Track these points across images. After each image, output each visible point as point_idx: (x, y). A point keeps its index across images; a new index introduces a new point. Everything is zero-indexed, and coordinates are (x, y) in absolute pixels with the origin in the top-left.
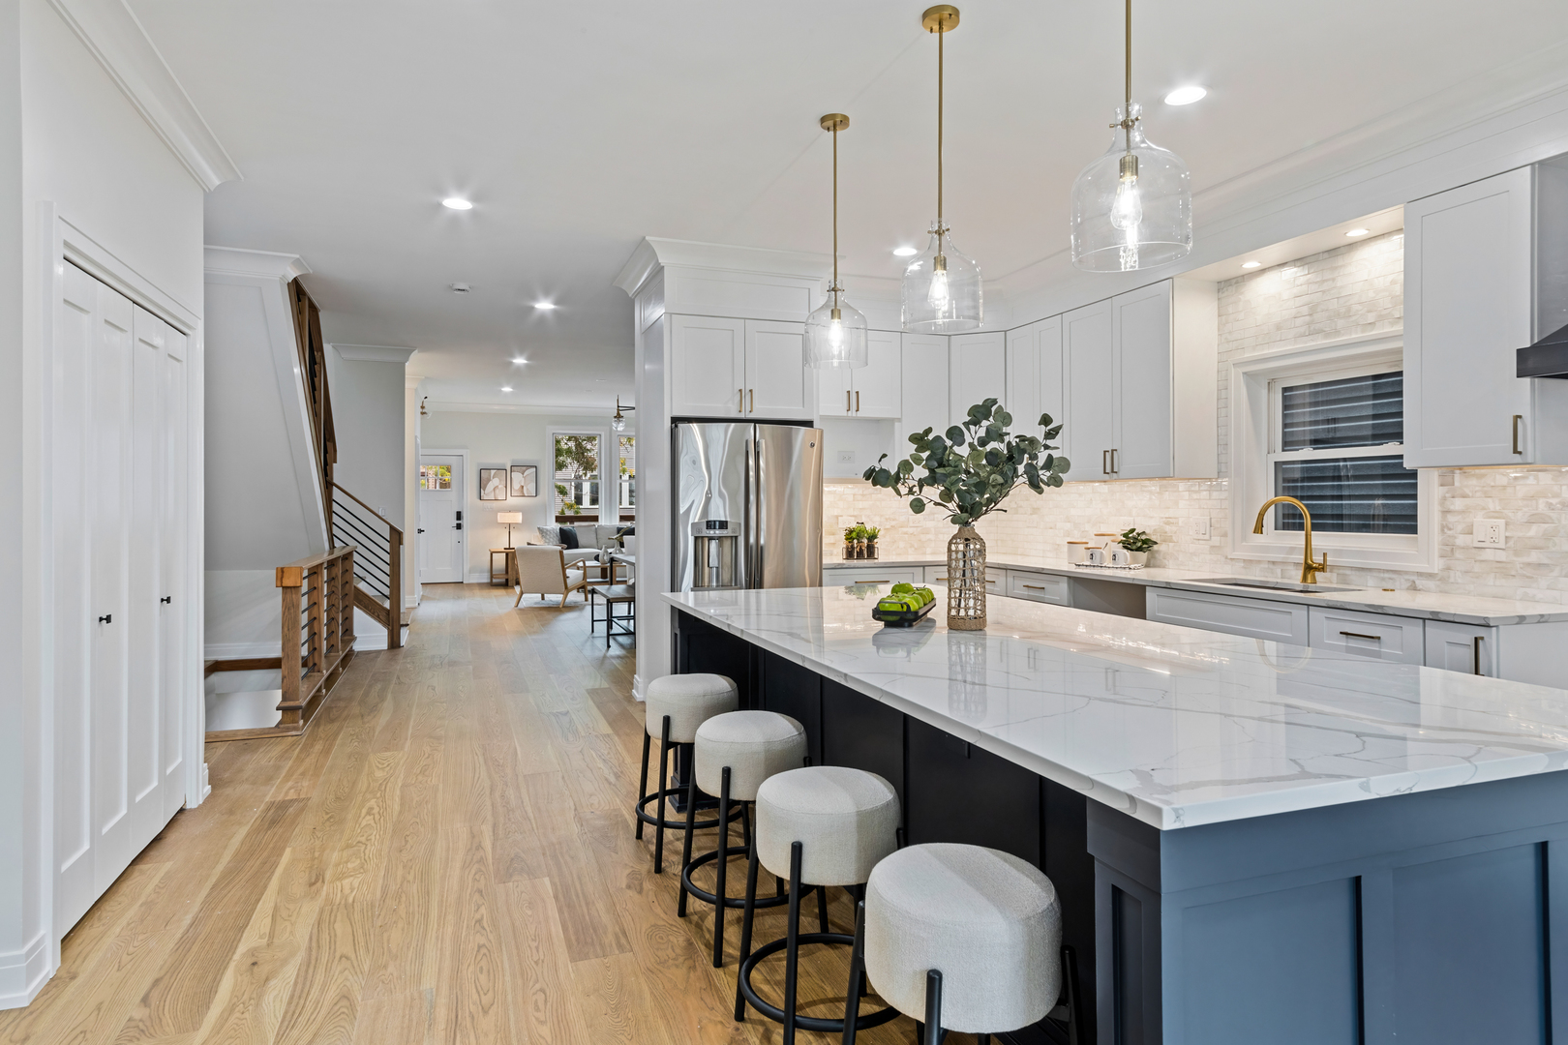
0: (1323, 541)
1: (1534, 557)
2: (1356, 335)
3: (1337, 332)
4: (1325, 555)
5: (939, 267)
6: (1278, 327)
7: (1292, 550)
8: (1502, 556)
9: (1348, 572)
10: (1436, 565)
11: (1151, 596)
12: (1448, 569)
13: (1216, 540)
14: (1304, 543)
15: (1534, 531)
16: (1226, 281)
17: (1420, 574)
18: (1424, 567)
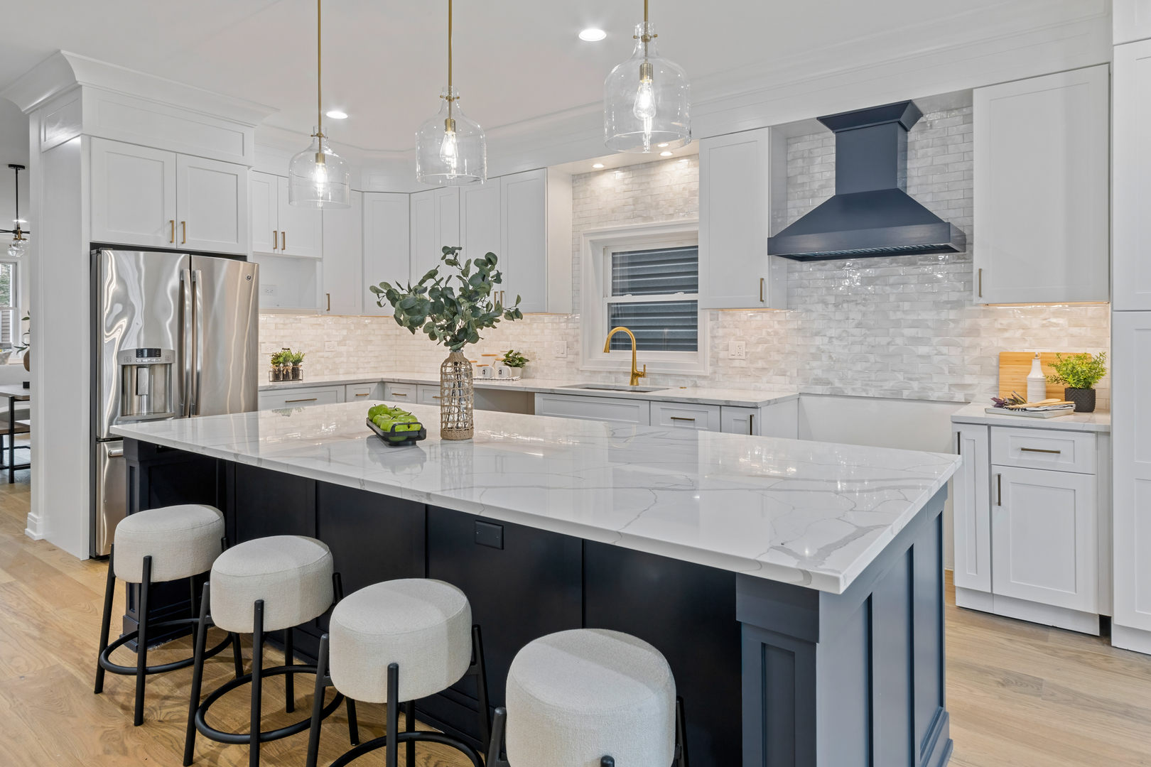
0: (644, 357)
1: (760, 364)
2: (661, 222)
3: (651, 219)
4: (644, 366)
5: (449, 129)
6: (613, 211)
7: (622, 363)
8: (743, 364)
9: (657, 377)
10: (708, 371)
11: (538, 400)
12: (715, 372)
13: (571, 358)
14: (632, 358)
15: (760, 349)
16: (578, 175)
17: (699, 377)
18: (701, 372)
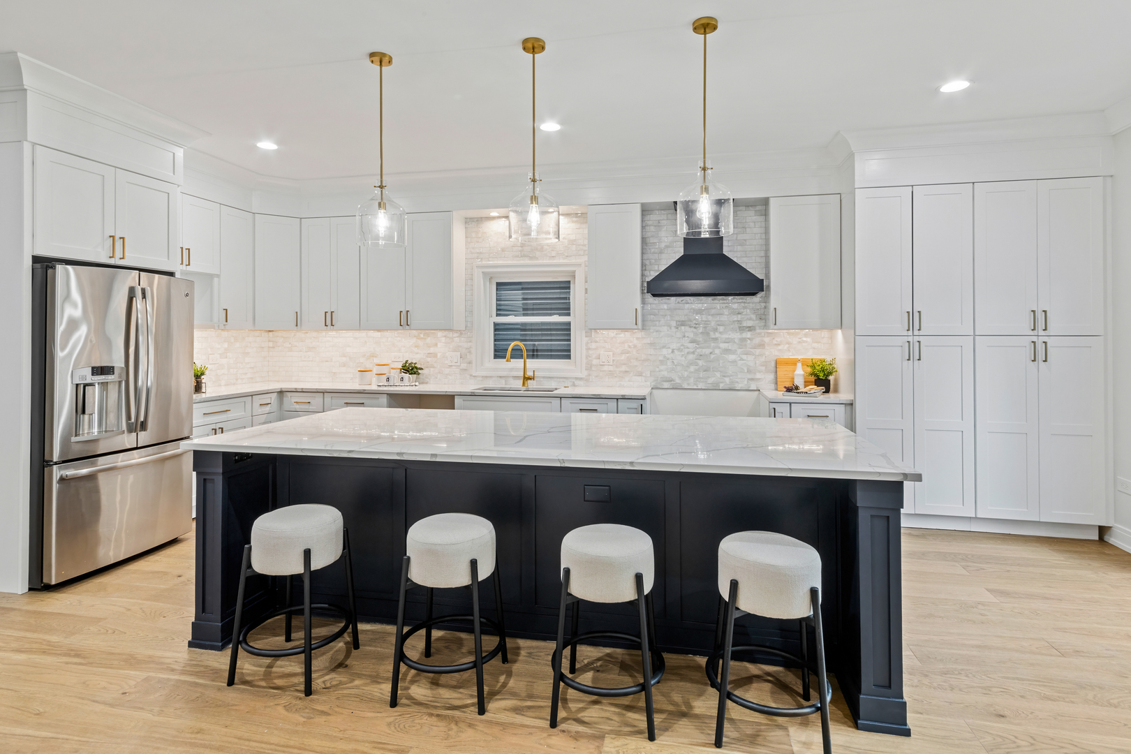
0: (533, 364)
1: (624, 368)
2: (546, 261)
3: (536, 258)
4: (533, 371)
5: (534, 202)
6: (503, 250)
7: (517, 369)
8: (611, 368)
9: (542, 379)
10: (584, 374)
11: (457, 401)
12: (589, 375)
13: (464, 366)
14: (523, 365)
15: (623, 357)
17: (576, 378)
18: (579, 375)
